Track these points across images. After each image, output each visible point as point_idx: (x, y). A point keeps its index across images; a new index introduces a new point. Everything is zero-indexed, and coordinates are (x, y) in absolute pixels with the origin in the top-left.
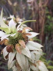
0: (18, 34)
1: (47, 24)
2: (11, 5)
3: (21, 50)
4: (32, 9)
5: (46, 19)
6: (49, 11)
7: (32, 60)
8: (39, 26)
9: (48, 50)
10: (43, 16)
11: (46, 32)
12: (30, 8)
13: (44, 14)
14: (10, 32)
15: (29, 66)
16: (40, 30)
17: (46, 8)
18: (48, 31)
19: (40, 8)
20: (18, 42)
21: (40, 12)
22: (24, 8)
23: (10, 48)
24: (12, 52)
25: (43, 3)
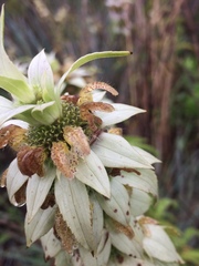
0: (64, 108)
1: (183, 89)
2: (44, 19)
3: (72, 168)
4: (127, 32)
5: (179, 71)
6: (191, 41)
7: (116, 211)
8: (150, 97)
9: (186, 189)
10: (167, 62)
11: (179, 122)
12: (116, 30)
13: (171, 52)
14: (33, 97)
15: (107, 235)
16: (155, 111)
17: (180, 29)
18: (183, 117)
19: (156, 28)
20: (61, 138)
21: (154, 45)
22: (93, 30)
23: (32, 158)
24: (41, 174)
25: (166, 8)
